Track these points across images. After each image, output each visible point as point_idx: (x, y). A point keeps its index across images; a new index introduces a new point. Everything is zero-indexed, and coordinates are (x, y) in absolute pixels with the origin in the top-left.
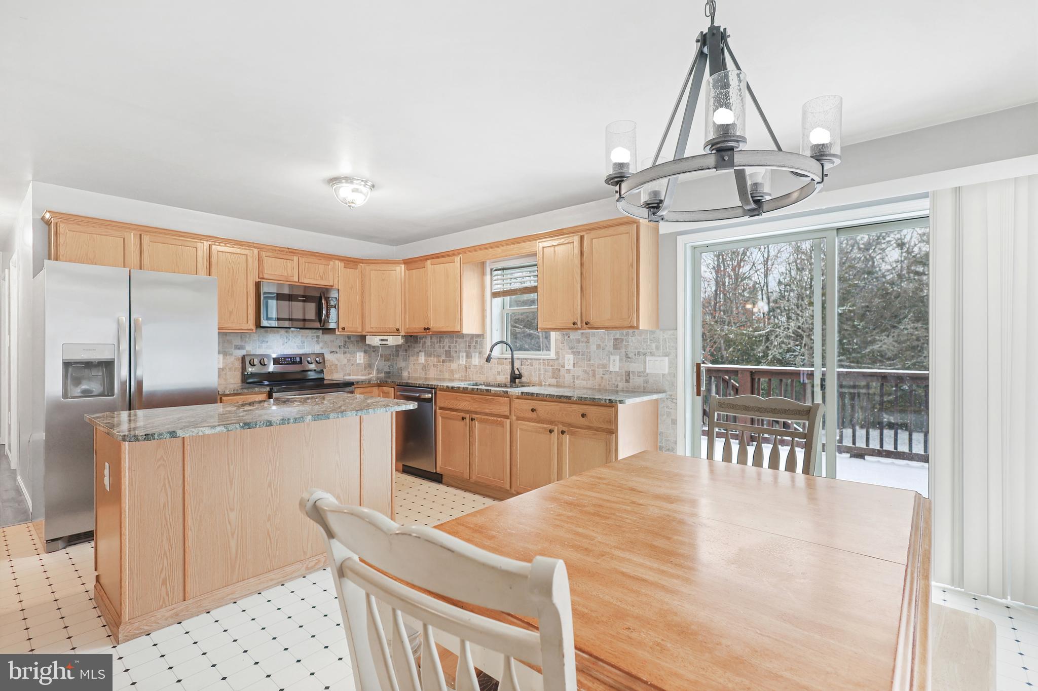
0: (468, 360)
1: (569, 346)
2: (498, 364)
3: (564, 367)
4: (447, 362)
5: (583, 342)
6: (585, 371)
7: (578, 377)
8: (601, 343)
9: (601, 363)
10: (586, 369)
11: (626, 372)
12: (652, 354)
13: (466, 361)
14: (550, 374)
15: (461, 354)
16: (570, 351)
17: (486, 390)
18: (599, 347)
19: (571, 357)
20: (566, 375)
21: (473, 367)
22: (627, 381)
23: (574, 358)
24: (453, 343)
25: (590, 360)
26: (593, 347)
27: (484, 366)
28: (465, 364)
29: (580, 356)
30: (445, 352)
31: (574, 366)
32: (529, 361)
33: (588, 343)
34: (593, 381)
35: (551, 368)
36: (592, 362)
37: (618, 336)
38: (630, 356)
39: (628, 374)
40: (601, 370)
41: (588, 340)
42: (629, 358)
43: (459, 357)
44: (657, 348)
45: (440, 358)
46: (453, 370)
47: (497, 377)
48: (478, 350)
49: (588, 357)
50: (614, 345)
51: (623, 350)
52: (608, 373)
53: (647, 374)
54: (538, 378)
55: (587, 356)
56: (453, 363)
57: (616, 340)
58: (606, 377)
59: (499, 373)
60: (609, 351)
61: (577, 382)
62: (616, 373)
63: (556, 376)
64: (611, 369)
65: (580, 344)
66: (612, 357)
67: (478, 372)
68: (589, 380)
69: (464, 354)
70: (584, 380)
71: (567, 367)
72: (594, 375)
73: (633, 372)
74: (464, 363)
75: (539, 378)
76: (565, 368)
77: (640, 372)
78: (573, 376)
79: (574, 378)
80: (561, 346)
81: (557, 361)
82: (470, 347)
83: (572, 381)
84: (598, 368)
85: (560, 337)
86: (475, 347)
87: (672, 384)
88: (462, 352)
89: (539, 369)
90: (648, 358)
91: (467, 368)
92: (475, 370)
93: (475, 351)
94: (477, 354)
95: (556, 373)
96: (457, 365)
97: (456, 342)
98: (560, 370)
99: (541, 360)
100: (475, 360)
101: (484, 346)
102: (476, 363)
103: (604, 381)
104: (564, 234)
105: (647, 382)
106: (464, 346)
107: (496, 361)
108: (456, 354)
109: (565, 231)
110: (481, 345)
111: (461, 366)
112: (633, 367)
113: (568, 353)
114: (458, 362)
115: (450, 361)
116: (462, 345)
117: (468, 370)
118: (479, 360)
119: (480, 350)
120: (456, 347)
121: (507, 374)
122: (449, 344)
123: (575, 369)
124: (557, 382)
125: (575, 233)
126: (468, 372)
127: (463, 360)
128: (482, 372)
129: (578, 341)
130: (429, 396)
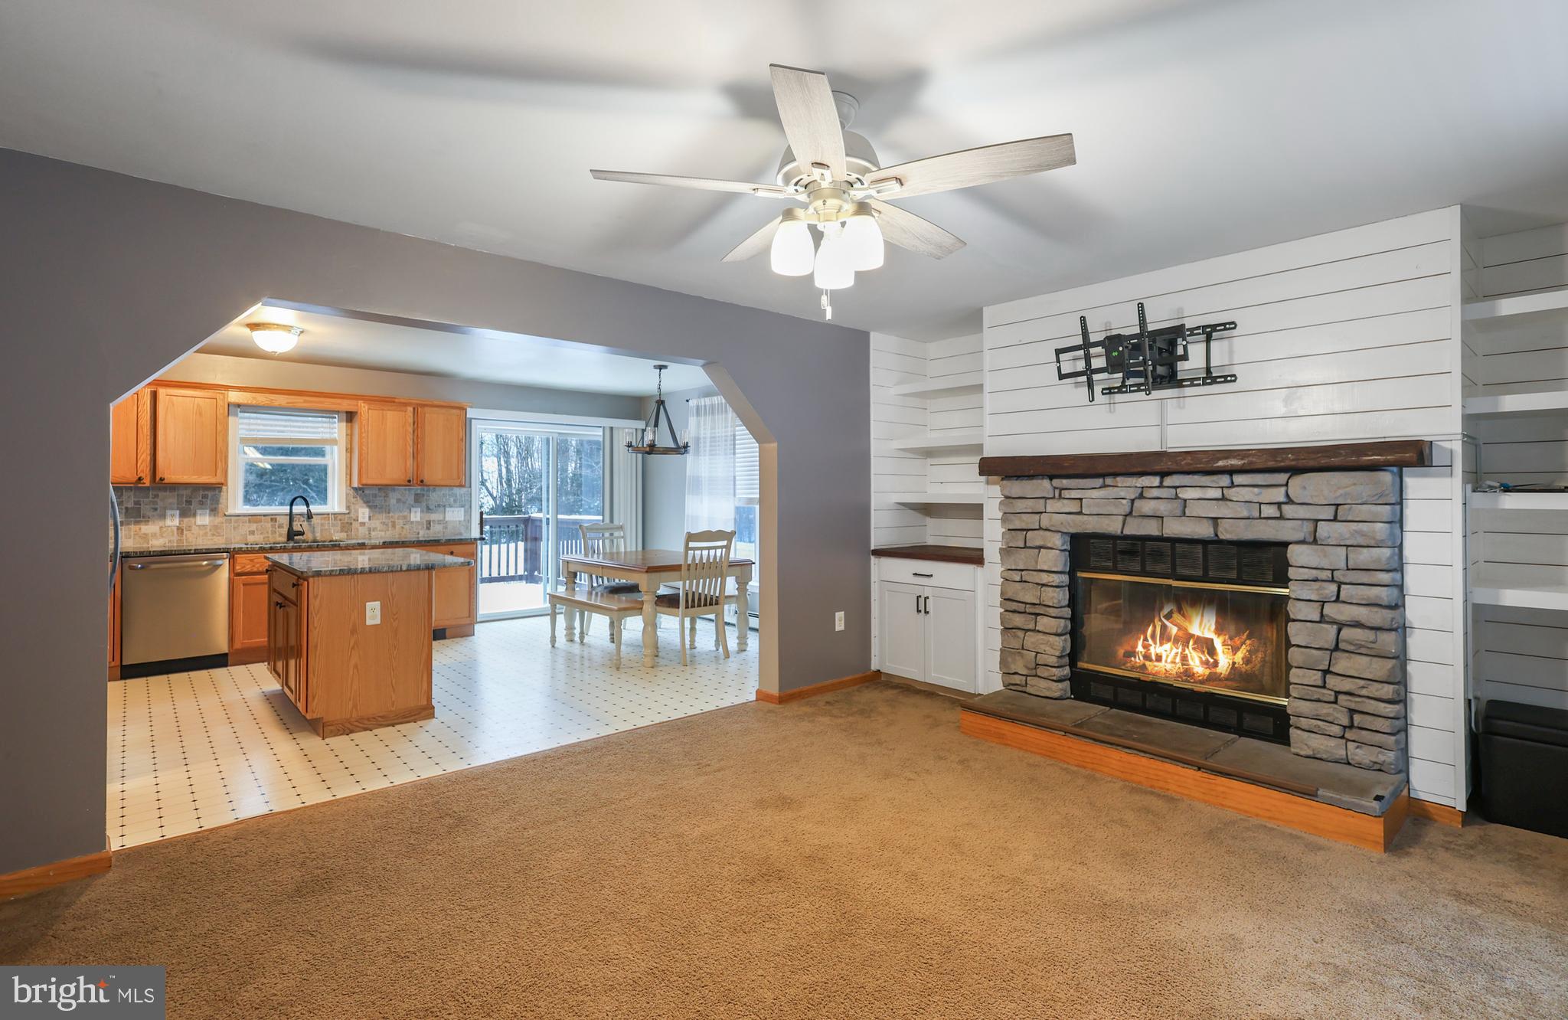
0: (186, 520)
1: (363, 500)
2: (250, 521)
3: (356, 520)
4: (128, 524)
5: (380, 497)
6: (383, 523)
7: (375, 529)
8: (401, 498)
9: (401, 515)
10: (384, 520)
11: (427, 521)
12: (450, 506)
14: (339, 528)
15: (169, 512)
16: (364, 505)
18: (399, 501)
19: (367, 510)
20: (360, 528)
21: (197, 528)
22: (428, 528)
23: (370, 511)
24: (148, 497)
25: (389, 513)
26: (393, 501)
27: (223, 526)
28: (178, 525)
29: (377, 510)
31: (370, 519)
33: (388, 497)
34: (393, 531)
35: (339, 521)
36: (391, 514)
37: (419, 492)
38: (431, 508)
39: (429, 523)
40: (401, 522)
43: (163, 516)
44: (455, 501)
46: (146, 534)
47: (248, 537)
48: (208, 507)
49: (387, 510)
50: (414, 499)
51: (423, 504)
52: (410, 523)
53: (447, 522)
54: (319, 534)
55: (385, 509)
56: (146, 525)
57: (416, 495)
58: (407, 527)
59: (252, 533)
60: (409, 504)
61: (373, 533)
62: (418, 522)
63: (346, 530)
64: (413, 519)
65: (378, 498)
66: (413, 509)
67: (209, 533)
68: (389, 530)
69: (178, 512)
70: (382, 531)
71: (360, 520)
72: (394, 526)
73: (434, 521)
75: (321, 534)
76: (360, 521)
77: (440, 521)
78: (369, 528)
80: (353, 500)
81: (348, 516)
82: (189, 502)
83: (367, 533)
84: (398, 519)
85: (352, 492)
86: (201, 503)
87: (467, 528)
88: (172, 509)
89: (322, 525)
90: (447, 509)
91: (183, 530)
92: (201, 533)
93: (203, 507)
94: (208, 511)
95: (347, 526)
96: (158, 528)
97: (156, 496)
98: (351, 524)
99: (328, 514)
100: (203, 519)
101: (222, 500)
102: (204, 523)
103: (404, 530)
104: (394, 402)
105: (446, 528)
106: (175, 501)
107: (247, 518)
108: (155, 513)
109: (396, 400)
110: (216, 500)
111: (169, 529)
112: (434, 517)
113: (362, 507)
114: (161, 523)
115: (137, 523)
116: (170, 500)
117: (185, 532)
118: (212, 518)
119: (213, 506)
120: (155, 503)
121: (268, 532)
122: (136, 500)
123: (371, 521)
124: (347, 535)
125: (406, 404)
126: (186, 536)
127: (173, 521)
128: (218, 533)
129: (375, 496)
130: (219, 562)
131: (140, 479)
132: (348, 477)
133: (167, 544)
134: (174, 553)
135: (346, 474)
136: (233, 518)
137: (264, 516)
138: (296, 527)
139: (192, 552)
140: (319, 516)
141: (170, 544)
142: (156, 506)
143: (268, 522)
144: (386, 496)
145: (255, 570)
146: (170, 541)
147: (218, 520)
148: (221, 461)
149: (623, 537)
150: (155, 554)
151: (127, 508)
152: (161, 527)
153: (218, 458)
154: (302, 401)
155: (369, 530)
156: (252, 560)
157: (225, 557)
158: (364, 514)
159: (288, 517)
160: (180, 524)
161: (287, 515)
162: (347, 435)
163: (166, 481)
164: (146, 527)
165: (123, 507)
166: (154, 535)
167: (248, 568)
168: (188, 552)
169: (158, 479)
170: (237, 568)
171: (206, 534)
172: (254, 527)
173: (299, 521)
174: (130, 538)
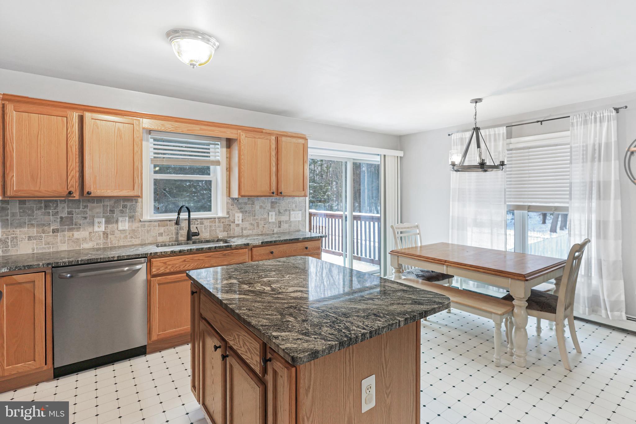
0: (110, 226)
1: (238, 207)
2: (159, 226)
3: (234, 223)
4: (63, 231)
5: (249, 204)
6: (251, 224)
7: (246, 229)
8: (263, 205)
9: (263, 217)
10: (251, 222)
11: (279, 221)
12: (293, 210)
13: (105, 227)
14: (222, 229)
15: (96, 220)
16: (239, 211)
17: (225, 246)
18: (261, 207)
19: (240, 215)
20: (236, 228)
21: (119, 232)
22: (280, 227)
23: (242, 215)
24: (79, 208)
25: (255, 216)
26: (257, 207)
27: (139, 230)
28: (104, 230)
29: (247, 214)
30: (59, 220)
31: (242, 222)
32: (199, 220)
33: (254, 205)
34: (257, 229)
35: (222, 224)
36: (256, 217)
37: (273, 200)
38: (281, 212)
40: (263, 222)
41: (253, 203)
42: (281, 213)
43: (93, 224)
44: (296, 206)
45: (46, 228)
46: (78, 239)
47: (158, 238)
48: (127, 215)
49: (254, 214)
50: (271, 206)
51: (277, 209)
52: (268, 223)
53: (291, 222)
54: (208, 234)
55: (252, 213)
56: (78, 231)
57: (272, 202)
58: (266, 226)
59: (161, 234)
60: (268, 210)
61: (244, 232)
62: (273, 222)
63: (226, 229)
64: (270, 220)
65: (248, 206)
66: (270, 213)
67: (129, 237)
68: (254, 229)
69: (104, 220)
70: (250, 230)
71: (237, 222)
72: (258, 226)
73: (283, 221)
74: (103, 228)
75: (210, 233)
77: (287, 221)
78: (242, 228)
79: (242, 230)
80: (231, 207)
81: (227, 219)
82: (112, 211)
83: (241, 231)
84: (261, 221)
85: (230, 201)
86: (122, 212)
87: (303, 226)
88: (98, 217)
89: (211, 227)
90: (292, 212)
91: (108, 234)
92: (123, 236)
93: (124, 215)
94: (127, 218)
95: (227, 228)
96: (88, 233)
97: (86, 207)
98: (230, 225)
99: (215, 218)
100: (124, 224)
101: (138, 209)
102: (124, 228)
103: (265, 229)
104: (262, 132)
105: (290, 226)
106: (100, 210)
107: (156, 223)
108: (85, 221)
109: (264, 131)
110: (133, 209)
111: (97, 234)
112: (284, 218)
113: (237, 212)
114: (90, 230)
115: (70, 230)
116: (98, 210)
117: (109, 236)
118: (130, 224)
119: (132, 214)
120: (85, 212)
121: (172, 234)
122: (69, 210)
123: (243, 223)
124: (228, 234)
125: (270, 134)
126: (110, 239)
127: (100, 227)
128: (134, 235)
129: (246, 204)
130: (138, 267)
131: (70, 193)
132: (228, 189)
133: (95, 247)
134: (99, 261)
135: (227, 188)
136: (146, 223)
137: (170, 221)
138: (193, 230)
139: (116, 259)
140: (209, 220)
141: (98, 247)
142: (86, 215)
143: (172, 226)
144: (253, 204)
145: (168, 271)
146: (97, 244)
147: (136, 225)
148: (138, 178)
149: (419, 234)
150: (82, 262)
151: (61, 218)
152: (90, 233)
153: (135, 175)
154: (198, 129)
155: (242, 229)
156: (165, 263)
157: (143, 261)
158: (238, 217)
159: (187, 222)
160: (105, 229)
161: (186, 220)
162: (227, 158)
163: (92, 195)
164: (78, 233)
165: (59, 217)
166: (85, 240)
167: (162, 270)
168: (112, 259)
169: (85, 193)
170: (154, 270)
171: (126, 237)
172: (162, 230)
173: (194, 224)
174: (64, 243)
